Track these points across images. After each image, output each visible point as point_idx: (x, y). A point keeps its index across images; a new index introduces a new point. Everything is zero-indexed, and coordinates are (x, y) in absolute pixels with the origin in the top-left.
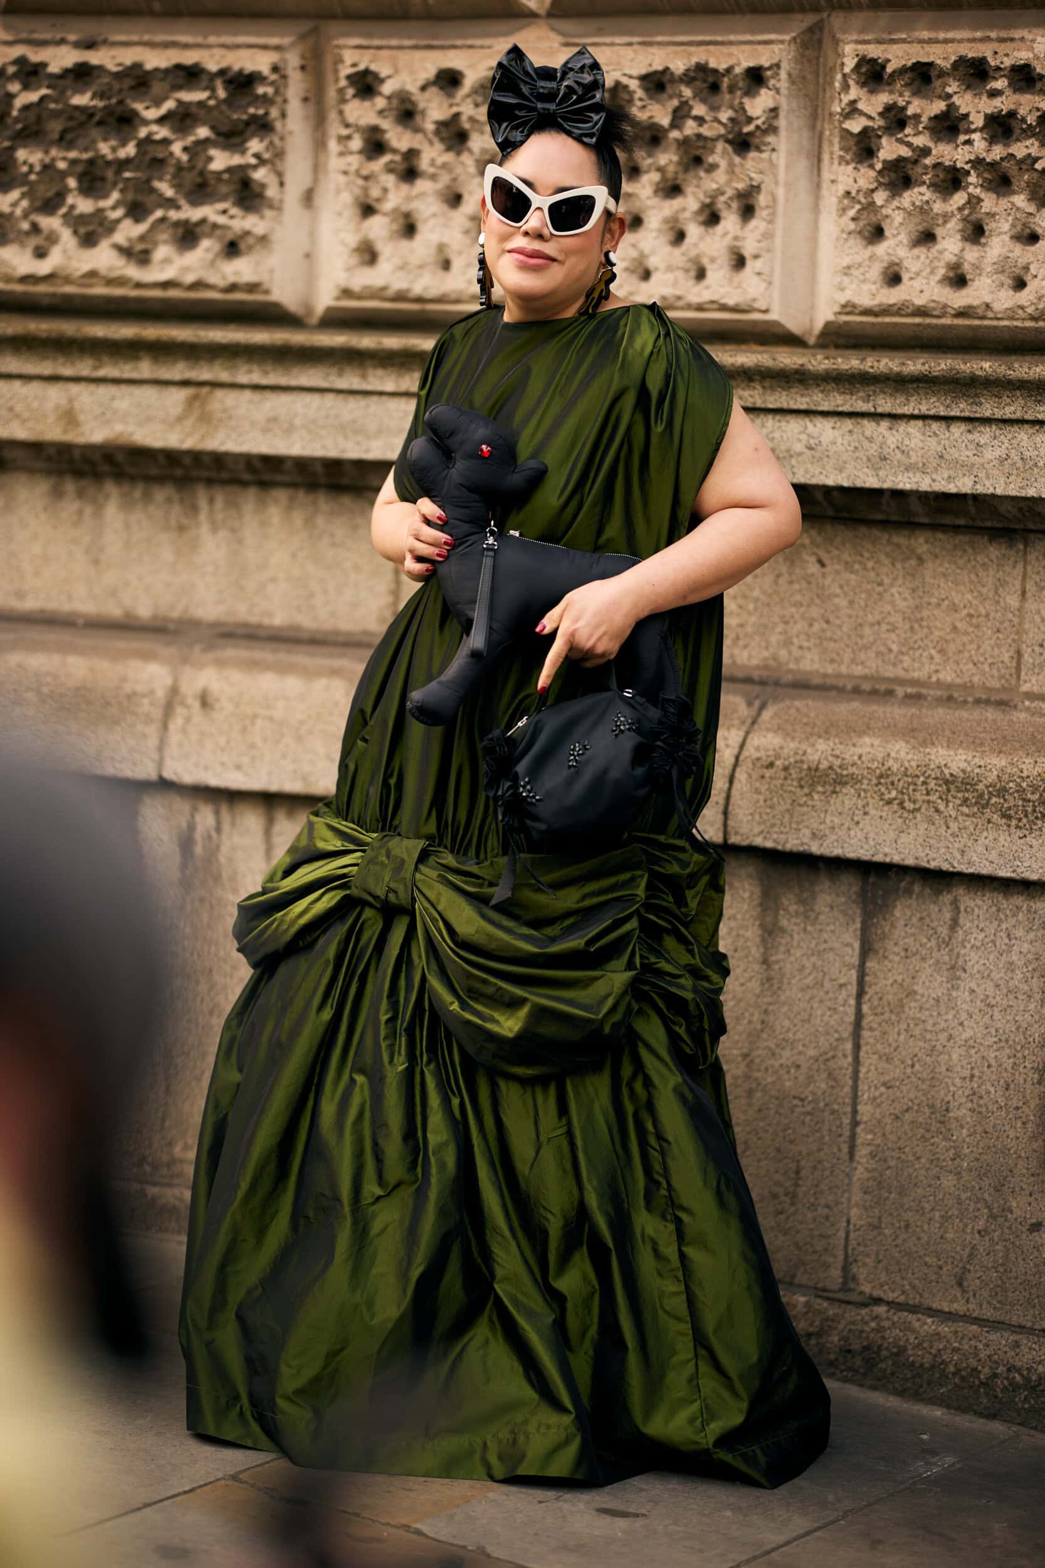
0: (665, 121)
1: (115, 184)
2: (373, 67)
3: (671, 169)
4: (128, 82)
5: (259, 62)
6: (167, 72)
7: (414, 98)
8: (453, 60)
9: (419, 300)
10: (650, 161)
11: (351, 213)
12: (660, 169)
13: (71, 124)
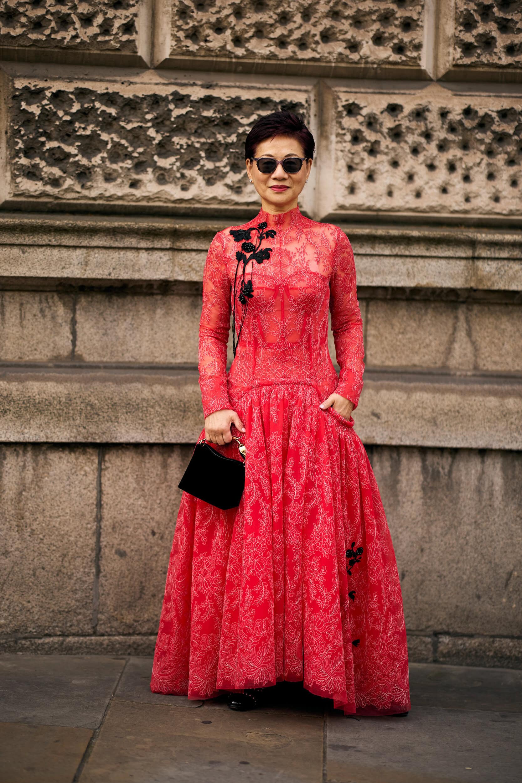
0: (511, 132)
1: (225, 155)
2: (356, 102)
3: (513, 153)
4: (232, 106)
5: (300, 98)
6: (253, 101)
7: (377, 117)
8: (397, 100)
9: (379, 210)
10: (501, 149)
11: (345, 170)
12: (507, 153)
13: (200, 125)
